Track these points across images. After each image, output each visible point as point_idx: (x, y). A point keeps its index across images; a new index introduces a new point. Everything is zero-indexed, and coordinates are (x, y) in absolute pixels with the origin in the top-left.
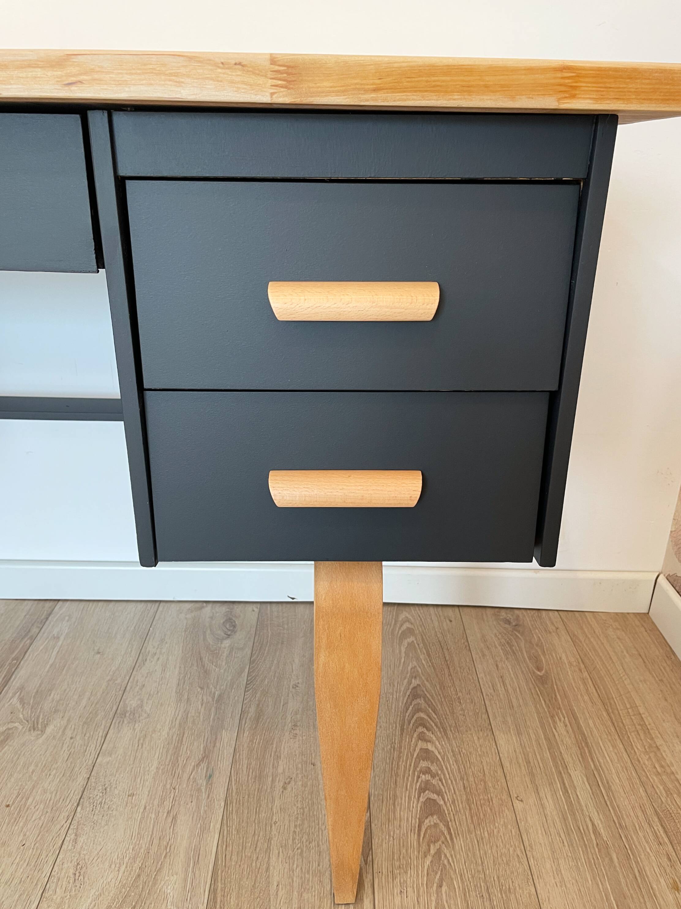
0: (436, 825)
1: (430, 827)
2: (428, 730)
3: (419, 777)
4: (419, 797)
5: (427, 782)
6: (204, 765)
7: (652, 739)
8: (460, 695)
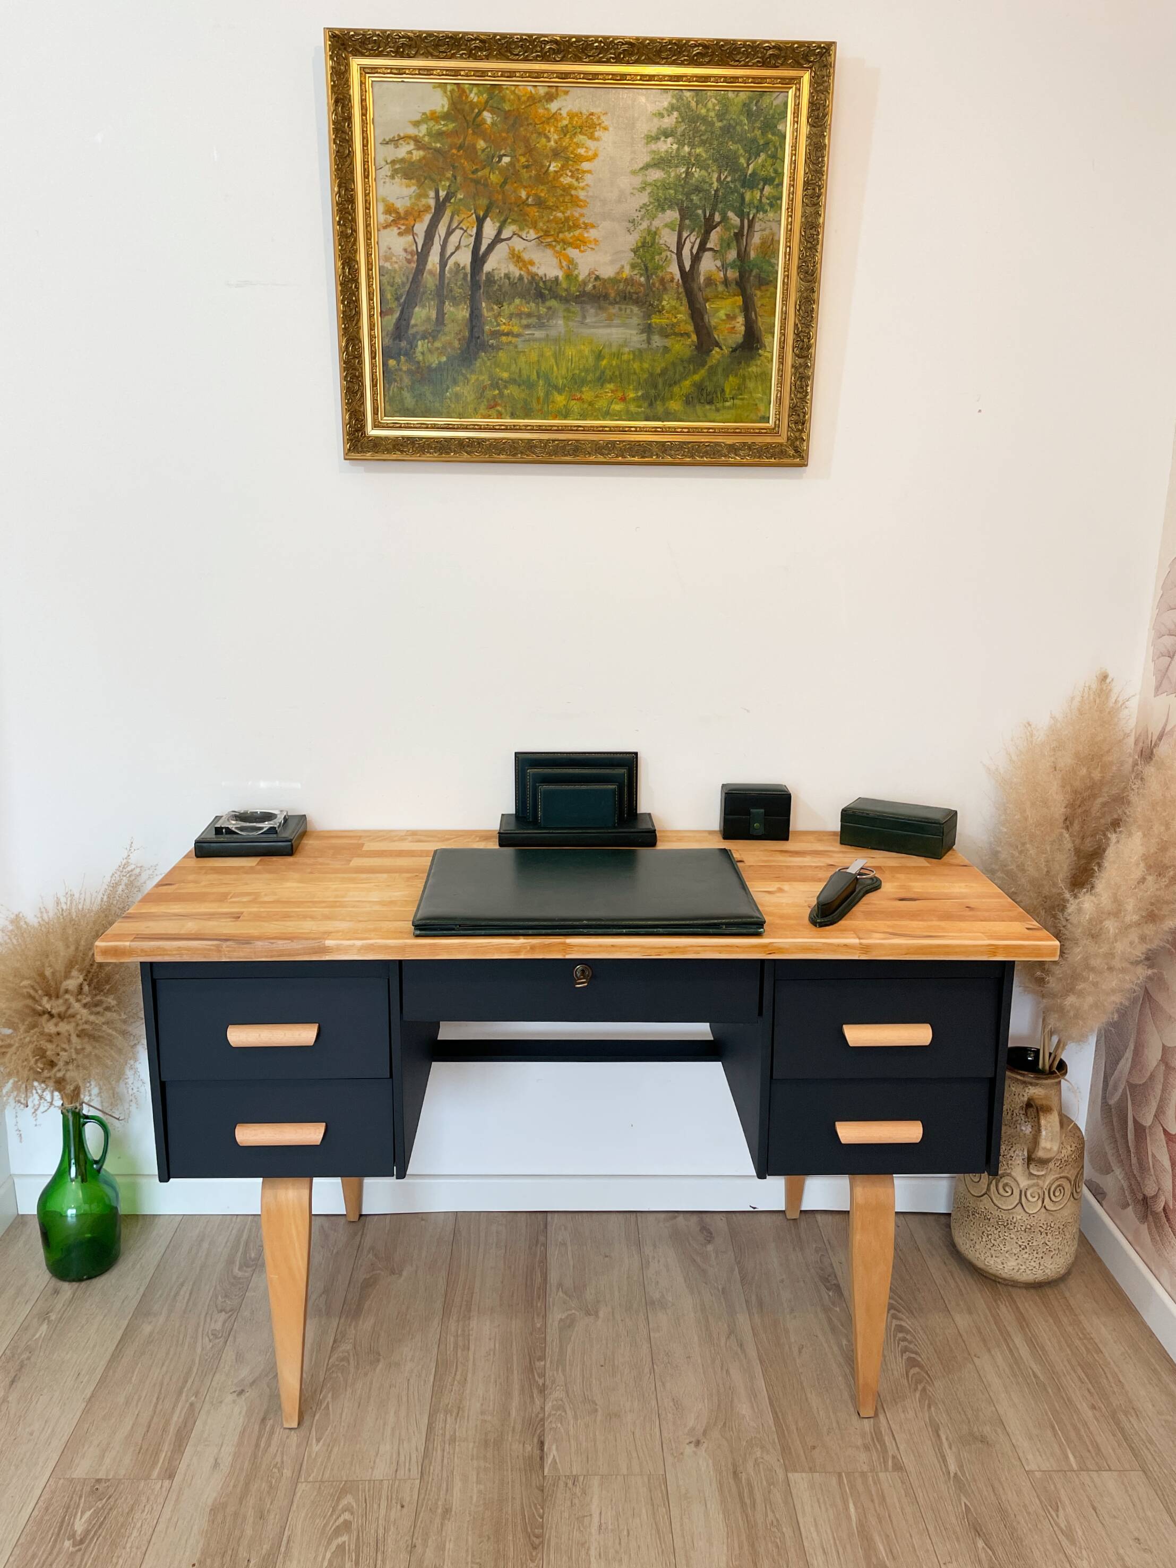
0: (918, 1373)
1: (914, 1374)
2: (899, 1312)
3: (899, 1344)
4: (902, 1356)
5: (906, 1346)
6: (732, 1337)
7: (1076, 1315)
8: (918, 1286)
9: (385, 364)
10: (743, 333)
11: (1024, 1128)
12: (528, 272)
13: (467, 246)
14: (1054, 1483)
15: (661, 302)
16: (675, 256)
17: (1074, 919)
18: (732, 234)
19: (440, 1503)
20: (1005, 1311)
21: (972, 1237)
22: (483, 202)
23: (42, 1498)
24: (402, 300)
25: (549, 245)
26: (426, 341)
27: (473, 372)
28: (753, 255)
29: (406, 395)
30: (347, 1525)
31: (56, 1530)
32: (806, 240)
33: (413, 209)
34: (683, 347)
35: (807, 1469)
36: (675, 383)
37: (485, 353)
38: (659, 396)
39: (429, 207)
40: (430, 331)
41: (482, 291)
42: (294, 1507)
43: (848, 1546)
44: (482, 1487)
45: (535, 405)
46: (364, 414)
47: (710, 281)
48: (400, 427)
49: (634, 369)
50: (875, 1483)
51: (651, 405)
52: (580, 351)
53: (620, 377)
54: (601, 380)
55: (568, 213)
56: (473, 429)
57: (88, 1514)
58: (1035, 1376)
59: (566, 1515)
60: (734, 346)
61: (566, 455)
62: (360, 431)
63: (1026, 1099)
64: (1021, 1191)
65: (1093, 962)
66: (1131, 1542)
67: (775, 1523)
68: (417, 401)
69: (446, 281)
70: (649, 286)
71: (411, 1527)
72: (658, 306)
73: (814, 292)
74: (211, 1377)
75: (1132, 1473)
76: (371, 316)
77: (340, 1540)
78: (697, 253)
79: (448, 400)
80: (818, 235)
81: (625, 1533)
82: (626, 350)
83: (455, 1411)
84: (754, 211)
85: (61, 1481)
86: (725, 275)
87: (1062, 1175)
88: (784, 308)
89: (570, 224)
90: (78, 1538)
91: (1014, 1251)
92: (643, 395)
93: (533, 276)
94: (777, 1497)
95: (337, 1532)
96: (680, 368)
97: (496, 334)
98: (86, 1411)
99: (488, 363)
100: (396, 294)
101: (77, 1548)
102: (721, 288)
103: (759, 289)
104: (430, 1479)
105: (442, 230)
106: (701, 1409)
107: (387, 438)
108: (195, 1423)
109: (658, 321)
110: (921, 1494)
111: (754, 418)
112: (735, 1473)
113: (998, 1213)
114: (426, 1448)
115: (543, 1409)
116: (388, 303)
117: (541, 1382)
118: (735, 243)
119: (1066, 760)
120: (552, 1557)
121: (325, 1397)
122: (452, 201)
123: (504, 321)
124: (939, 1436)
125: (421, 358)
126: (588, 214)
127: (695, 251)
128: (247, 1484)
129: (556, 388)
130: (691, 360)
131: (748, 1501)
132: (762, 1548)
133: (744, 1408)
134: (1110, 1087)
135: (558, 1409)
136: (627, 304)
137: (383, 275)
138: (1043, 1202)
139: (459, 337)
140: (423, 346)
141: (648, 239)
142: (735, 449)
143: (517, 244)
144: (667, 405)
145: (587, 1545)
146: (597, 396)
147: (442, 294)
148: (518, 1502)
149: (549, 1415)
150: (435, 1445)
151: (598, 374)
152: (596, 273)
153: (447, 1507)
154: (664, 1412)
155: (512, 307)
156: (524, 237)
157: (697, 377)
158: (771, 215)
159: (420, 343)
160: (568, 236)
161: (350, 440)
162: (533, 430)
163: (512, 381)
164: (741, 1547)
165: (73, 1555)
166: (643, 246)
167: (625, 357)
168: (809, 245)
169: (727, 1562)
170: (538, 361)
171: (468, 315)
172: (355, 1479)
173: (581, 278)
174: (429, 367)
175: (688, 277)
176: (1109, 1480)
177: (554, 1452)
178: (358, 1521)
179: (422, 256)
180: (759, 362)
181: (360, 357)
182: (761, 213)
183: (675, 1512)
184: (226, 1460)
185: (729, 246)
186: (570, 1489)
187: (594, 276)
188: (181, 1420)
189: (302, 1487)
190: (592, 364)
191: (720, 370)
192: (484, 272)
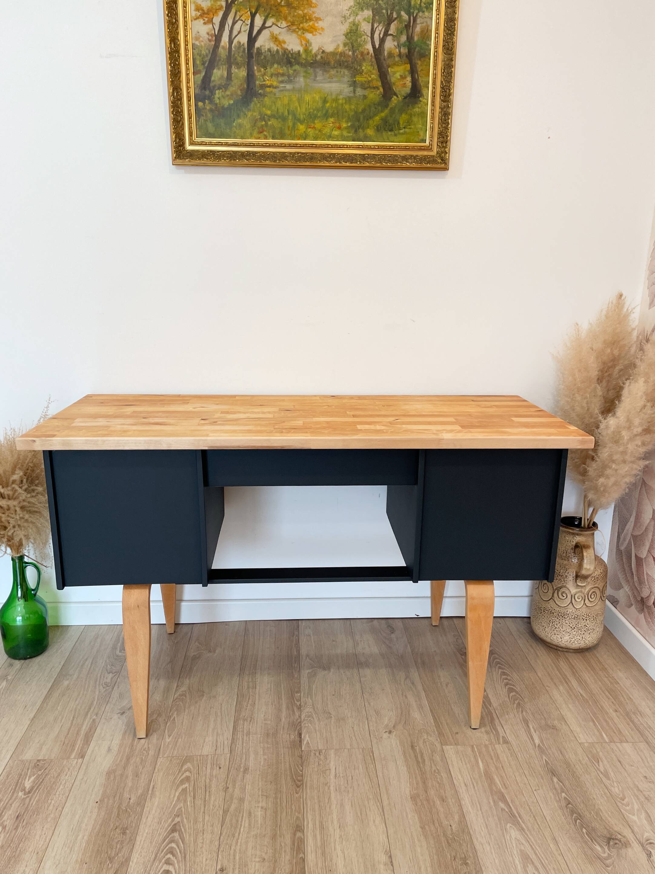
1: (513, 696)
2: (502, 665)
4: (505, 687)
5: (507, 682)
7: (603, 666)
8: (513, 652)
9: (196, 105)
10: (410, 87)
11: (573, 561)
12: (282, 48)
13: (245, 31)
14: (596, 749)
15: (361, 68)
16: (369, 39)
17: (604, 433)
18: (404, 25)
19: (242, 765)
20: (563, 664)
21: (543, 624)
22: (255, 4)
23: (5, 771)
24: (206, 65)
25: (294, 31)
26: (221, 90)
27: (249, 110)
28: (416, 38)
29: (210, 125)
30: (188, 779)
31: (14, 787)
32: (448, 29)
33: (212, 8)
34: (374, 95)
35: (454, 744)
36: (370, 118)
37: (257, 98)
38: (360, 126)
39: (222, 7)
40: (223, 84)
41: (254, 59)
42: (156, 770)
43: (479, 782)
44: (266, 757)
45: (287, 132)
46: (184, 136)
47: (391, 55)
48: (206, 144)
49: (346, 109)
50: (493, 750)
51: (356, 131)
52: (313, 98)
53: (338, 114)
54: (326, 116)
55: (306, 11)
56: (249, 146)
57: (33, 778)
58: (581, 695)
59: (316, 769)
60: (405, 95)
61: (306, 162)
62: (182, 146)
63: (574, 543)
64: (572, 596)
65: (615, 457)
66: (642, 778)
67: (437, 771)
68: (216, 129)
69: (233, 53)
70: (355, 58)
71: (225, 778)
72: (359, 70)
73: (452, 61)
74: (104, 706)
75: (640, 743)
76: (187, 74)
77: (184, 786)
78: (383, 37)
79: (235, 128)
80: (455, 25)
81: (350, 778)
82: (341, 97)
83: (249, 719)
84: (416, 12)
85: (16, 762)
86: (400, 51)
87: (596, 586)
88: (435, 71)
89: (306, 18)
90: (27, 791)
91: (568, 630)
92: (351, 125)
93: (285, 51)
94: (437, 758)
95: (182, 782)
96: (373, 109)
97: (263, 87)
98: (30, 726)
99: (259, 105)
100: (203, 61)
101: (27, 796)
102: (397, 59)
103: (420, 60)
104: (236, 754)
105: (230, 21)
106: (391, 715)
107: (198, 151)
108: (96, 730)
109: (360, 79)
110: (520, 755)
111: (417, 140)
112: (412, 747)
113: (557, 609)
114: (233, 739)
115: (300, 717)
116: (198, 67)
117: (298, 703)
118: (405, 31)
119: (598, 345)
120: (308, 791)
121: (173, 714)
122: (236, 3)
123: (268, 78)
124: (528, 726)
125: (218, 101)
126: (317, 12)
127: (381, 36)
128: (128, 759)
129: (299, 120)
130: (379, 104)
131: (420, 760)
132: (430, 783)
133: (416, 715)
134: (621, 540)
135: (309, 717)
136: (341, 68)
137: (195, 49)
138: (584, 601)
139: (241, 88)
140: (219, 94)
141: (354, 28)
142: (406, 159)
143: (276, 30)
144: (365, 132)
145: (328, 784)
146: (324, 126)
147: (230, 61)
148: (287, 764)
149: (304, 720)
150: (238, 737)
151: (324, 112)
152: (322, 48)
153: (246, 767)
154: (370, 717)
155: (272, 70)
156: (279, 26)
157: (383, 114)
158: (426, 14)
159: (217, 92)
160: (306, 25)
161: (176, 152)
162: (285, 146)
163: (273, 116)
164: (417, 784)
165: (24, 799)
166: (350, 32)
167: (340, 101)
168: (449, 32)
169: (410, 791)
170: (289, 103)
171: (246, 74)
172: (192, 755)
173: (314, 51)
174: (223, 107)
175: (378, 52)
176: (627, 747)
177: (307, 738)
178: (194, 776)
179: (218, 38)
180: (420, 106)
181: (181, 99)
182: (421, 13)
183: (379, 767)
184: (115, 748)
185: (401, 33)
186: (317, 757)
187: (321, 51)
188: (88, 728)
189: (160, 760)
190: (321, 106)
191: (397, 111)
192: (256, 47)
